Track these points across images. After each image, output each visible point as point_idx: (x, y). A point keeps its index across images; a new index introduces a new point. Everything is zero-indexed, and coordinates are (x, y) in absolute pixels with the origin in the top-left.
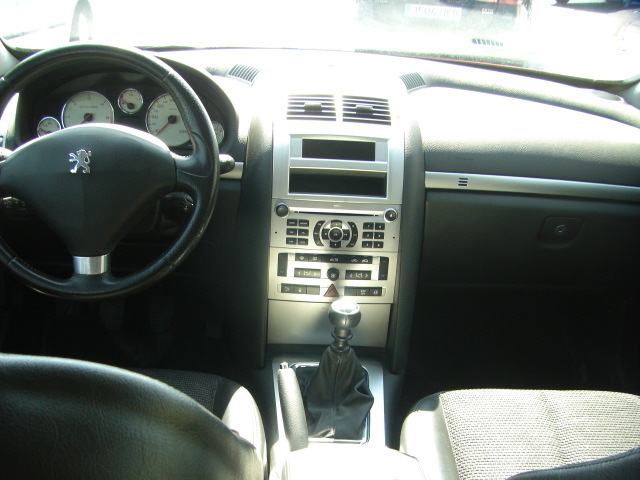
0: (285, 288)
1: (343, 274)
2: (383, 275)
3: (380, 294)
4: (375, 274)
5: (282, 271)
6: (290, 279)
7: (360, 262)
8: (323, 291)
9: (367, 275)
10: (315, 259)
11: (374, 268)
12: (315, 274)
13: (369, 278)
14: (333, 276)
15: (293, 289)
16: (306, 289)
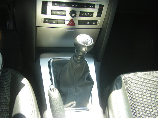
0: (45, 20)
1: (78, 14)
2: (99, 15)
3: (96, 24)
4: (95, 14)
5: (44, 12)
6: (48, 16)
7: (88, 7)
8: (67, 22)
9: (91, 14)
10: (63, 5)
11: (95, 11)
12: (63, 13)
13: (92, 16)
14: (73, 15)
15: (50, 21)
16: (57, 22)
